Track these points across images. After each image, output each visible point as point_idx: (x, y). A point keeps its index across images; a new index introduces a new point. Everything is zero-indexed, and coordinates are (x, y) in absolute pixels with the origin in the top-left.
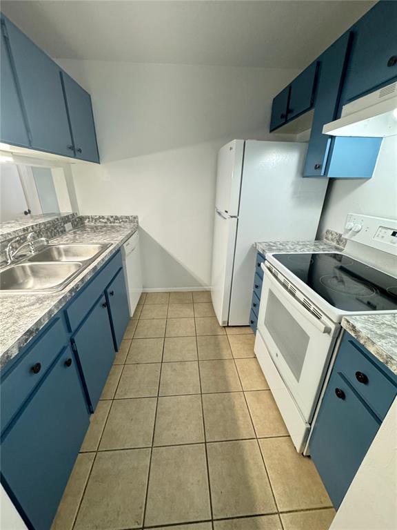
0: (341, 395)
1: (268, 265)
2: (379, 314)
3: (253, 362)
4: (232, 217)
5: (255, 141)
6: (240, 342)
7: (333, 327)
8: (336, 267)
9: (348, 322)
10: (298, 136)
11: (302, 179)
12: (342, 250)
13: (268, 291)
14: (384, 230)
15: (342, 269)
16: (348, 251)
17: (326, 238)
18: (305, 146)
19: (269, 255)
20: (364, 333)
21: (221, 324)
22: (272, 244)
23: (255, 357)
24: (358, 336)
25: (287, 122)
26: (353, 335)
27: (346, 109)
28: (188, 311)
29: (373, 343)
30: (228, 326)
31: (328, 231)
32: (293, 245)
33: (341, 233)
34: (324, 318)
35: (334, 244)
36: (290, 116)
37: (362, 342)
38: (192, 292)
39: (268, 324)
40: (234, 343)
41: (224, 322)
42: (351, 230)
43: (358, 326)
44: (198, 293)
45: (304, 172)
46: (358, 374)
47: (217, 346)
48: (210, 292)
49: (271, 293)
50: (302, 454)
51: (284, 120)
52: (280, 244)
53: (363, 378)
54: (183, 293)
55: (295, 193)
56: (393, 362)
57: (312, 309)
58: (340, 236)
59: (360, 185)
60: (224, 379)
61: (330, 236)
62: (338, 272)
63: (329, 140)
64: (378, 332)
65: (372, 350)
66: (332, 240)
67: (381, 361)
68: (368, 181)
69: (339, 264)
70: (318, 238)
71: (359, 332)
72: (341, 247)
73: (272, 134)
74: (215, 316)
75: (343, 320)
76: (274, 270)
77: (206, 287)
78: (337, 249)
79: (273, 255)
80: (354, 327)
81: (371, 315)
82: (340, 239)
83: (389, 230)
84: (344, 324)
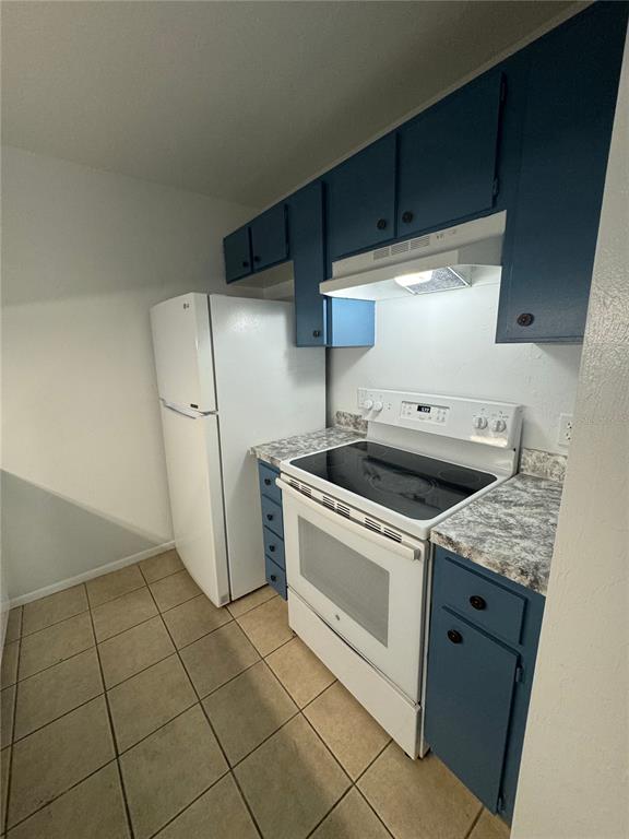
0: (456, 637)
1: (288, 479)
2: (457, 511)
3: (294, 648)
4: (206, 414)
5: (224, 297)
6: (261, 622)
7: (421, 547)
8: (365, 459)
9: (440, 534)
10: (265, 290)
11: (295, 348)
12: (364, 436)
13: (297, 519)
14: (408, 406)
15: (371, 459)
16: (373, 436)
17: (339, 423)
18: (290, 305)
19: (285, 464)
20: (464, 544)
21: (218, 605)
22: (277, 445)
23: (295, 635)
24: (459, 549)
25: (253, 272)
26: (451, 549)
27: (338, 267)
28: (142, 607)
29: (481, 553)
30: (232, 602)
31: (338, 413)
32: (305, 441)
33: (357, 413)
34: (404, 538)
35: (351, 428)
36: (256, 266)
37: (465, 555)
38: (138, 564)
39: (308, 571)
40: (254, 628)
41: (223, 599)
42: (370, 409)
43: (452, 534)
44: (150, 561)
45: (296, 340)
46: (473, 599)
47: (225, 649)
48: (174, 551)
49: (303, 523)
50: (419, 758)
51: (249, 269)
52: (289, 443)
53: (478, 603)
54: (119, 573)
55: (291, 368)
56: (510, 568)
57: (382, 530)
58: (356, 417)
59: (363, 354)
60: (263, 709)
61: (343, 420)
62: (367, 464)
63: (325, 302)
64: (475, 535)
65: (481, 561)
66: (347, 424)
67: (496, 571)
68: (372, 349)
69: (365, 454)
70: (329, 424)
71: (458, 543)
72: (361, 431)
73: (230, 285)
74: (199, 594)
75: (432, 534)
76: (300, 485)
77: (164, 545)
78: (356, 434)
79: (292, 463)
80: (449, 540)
81: (451, 515)
82: (356, 421)
83: (412, 406)
84: (434, 539)
